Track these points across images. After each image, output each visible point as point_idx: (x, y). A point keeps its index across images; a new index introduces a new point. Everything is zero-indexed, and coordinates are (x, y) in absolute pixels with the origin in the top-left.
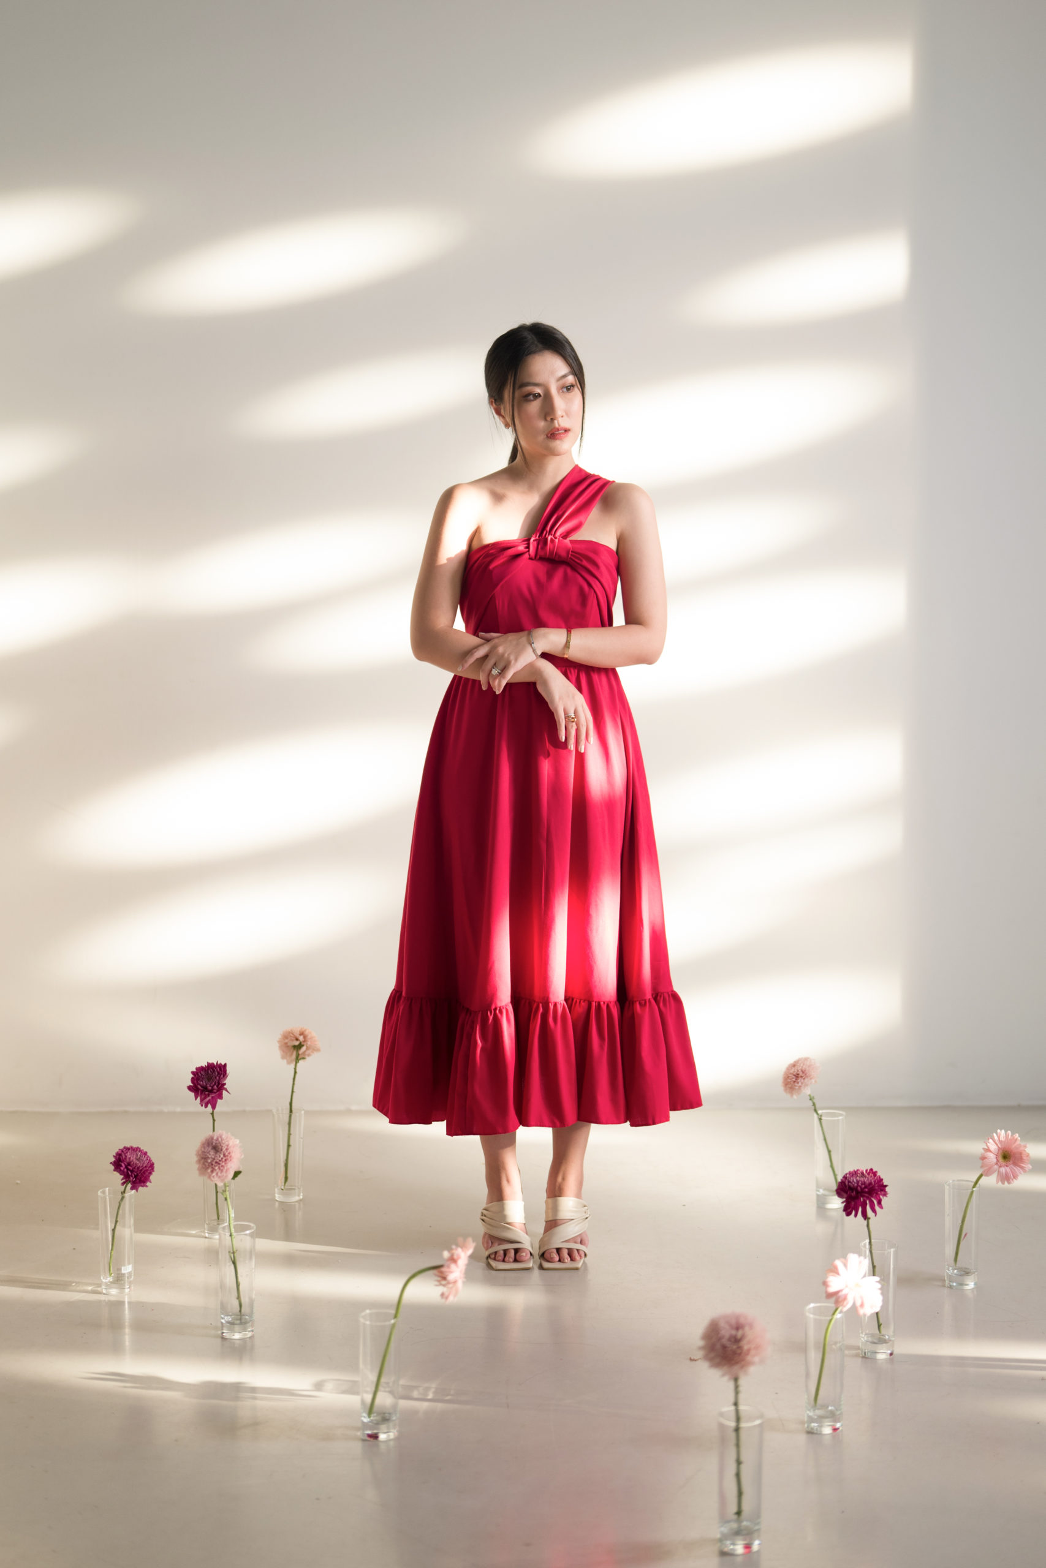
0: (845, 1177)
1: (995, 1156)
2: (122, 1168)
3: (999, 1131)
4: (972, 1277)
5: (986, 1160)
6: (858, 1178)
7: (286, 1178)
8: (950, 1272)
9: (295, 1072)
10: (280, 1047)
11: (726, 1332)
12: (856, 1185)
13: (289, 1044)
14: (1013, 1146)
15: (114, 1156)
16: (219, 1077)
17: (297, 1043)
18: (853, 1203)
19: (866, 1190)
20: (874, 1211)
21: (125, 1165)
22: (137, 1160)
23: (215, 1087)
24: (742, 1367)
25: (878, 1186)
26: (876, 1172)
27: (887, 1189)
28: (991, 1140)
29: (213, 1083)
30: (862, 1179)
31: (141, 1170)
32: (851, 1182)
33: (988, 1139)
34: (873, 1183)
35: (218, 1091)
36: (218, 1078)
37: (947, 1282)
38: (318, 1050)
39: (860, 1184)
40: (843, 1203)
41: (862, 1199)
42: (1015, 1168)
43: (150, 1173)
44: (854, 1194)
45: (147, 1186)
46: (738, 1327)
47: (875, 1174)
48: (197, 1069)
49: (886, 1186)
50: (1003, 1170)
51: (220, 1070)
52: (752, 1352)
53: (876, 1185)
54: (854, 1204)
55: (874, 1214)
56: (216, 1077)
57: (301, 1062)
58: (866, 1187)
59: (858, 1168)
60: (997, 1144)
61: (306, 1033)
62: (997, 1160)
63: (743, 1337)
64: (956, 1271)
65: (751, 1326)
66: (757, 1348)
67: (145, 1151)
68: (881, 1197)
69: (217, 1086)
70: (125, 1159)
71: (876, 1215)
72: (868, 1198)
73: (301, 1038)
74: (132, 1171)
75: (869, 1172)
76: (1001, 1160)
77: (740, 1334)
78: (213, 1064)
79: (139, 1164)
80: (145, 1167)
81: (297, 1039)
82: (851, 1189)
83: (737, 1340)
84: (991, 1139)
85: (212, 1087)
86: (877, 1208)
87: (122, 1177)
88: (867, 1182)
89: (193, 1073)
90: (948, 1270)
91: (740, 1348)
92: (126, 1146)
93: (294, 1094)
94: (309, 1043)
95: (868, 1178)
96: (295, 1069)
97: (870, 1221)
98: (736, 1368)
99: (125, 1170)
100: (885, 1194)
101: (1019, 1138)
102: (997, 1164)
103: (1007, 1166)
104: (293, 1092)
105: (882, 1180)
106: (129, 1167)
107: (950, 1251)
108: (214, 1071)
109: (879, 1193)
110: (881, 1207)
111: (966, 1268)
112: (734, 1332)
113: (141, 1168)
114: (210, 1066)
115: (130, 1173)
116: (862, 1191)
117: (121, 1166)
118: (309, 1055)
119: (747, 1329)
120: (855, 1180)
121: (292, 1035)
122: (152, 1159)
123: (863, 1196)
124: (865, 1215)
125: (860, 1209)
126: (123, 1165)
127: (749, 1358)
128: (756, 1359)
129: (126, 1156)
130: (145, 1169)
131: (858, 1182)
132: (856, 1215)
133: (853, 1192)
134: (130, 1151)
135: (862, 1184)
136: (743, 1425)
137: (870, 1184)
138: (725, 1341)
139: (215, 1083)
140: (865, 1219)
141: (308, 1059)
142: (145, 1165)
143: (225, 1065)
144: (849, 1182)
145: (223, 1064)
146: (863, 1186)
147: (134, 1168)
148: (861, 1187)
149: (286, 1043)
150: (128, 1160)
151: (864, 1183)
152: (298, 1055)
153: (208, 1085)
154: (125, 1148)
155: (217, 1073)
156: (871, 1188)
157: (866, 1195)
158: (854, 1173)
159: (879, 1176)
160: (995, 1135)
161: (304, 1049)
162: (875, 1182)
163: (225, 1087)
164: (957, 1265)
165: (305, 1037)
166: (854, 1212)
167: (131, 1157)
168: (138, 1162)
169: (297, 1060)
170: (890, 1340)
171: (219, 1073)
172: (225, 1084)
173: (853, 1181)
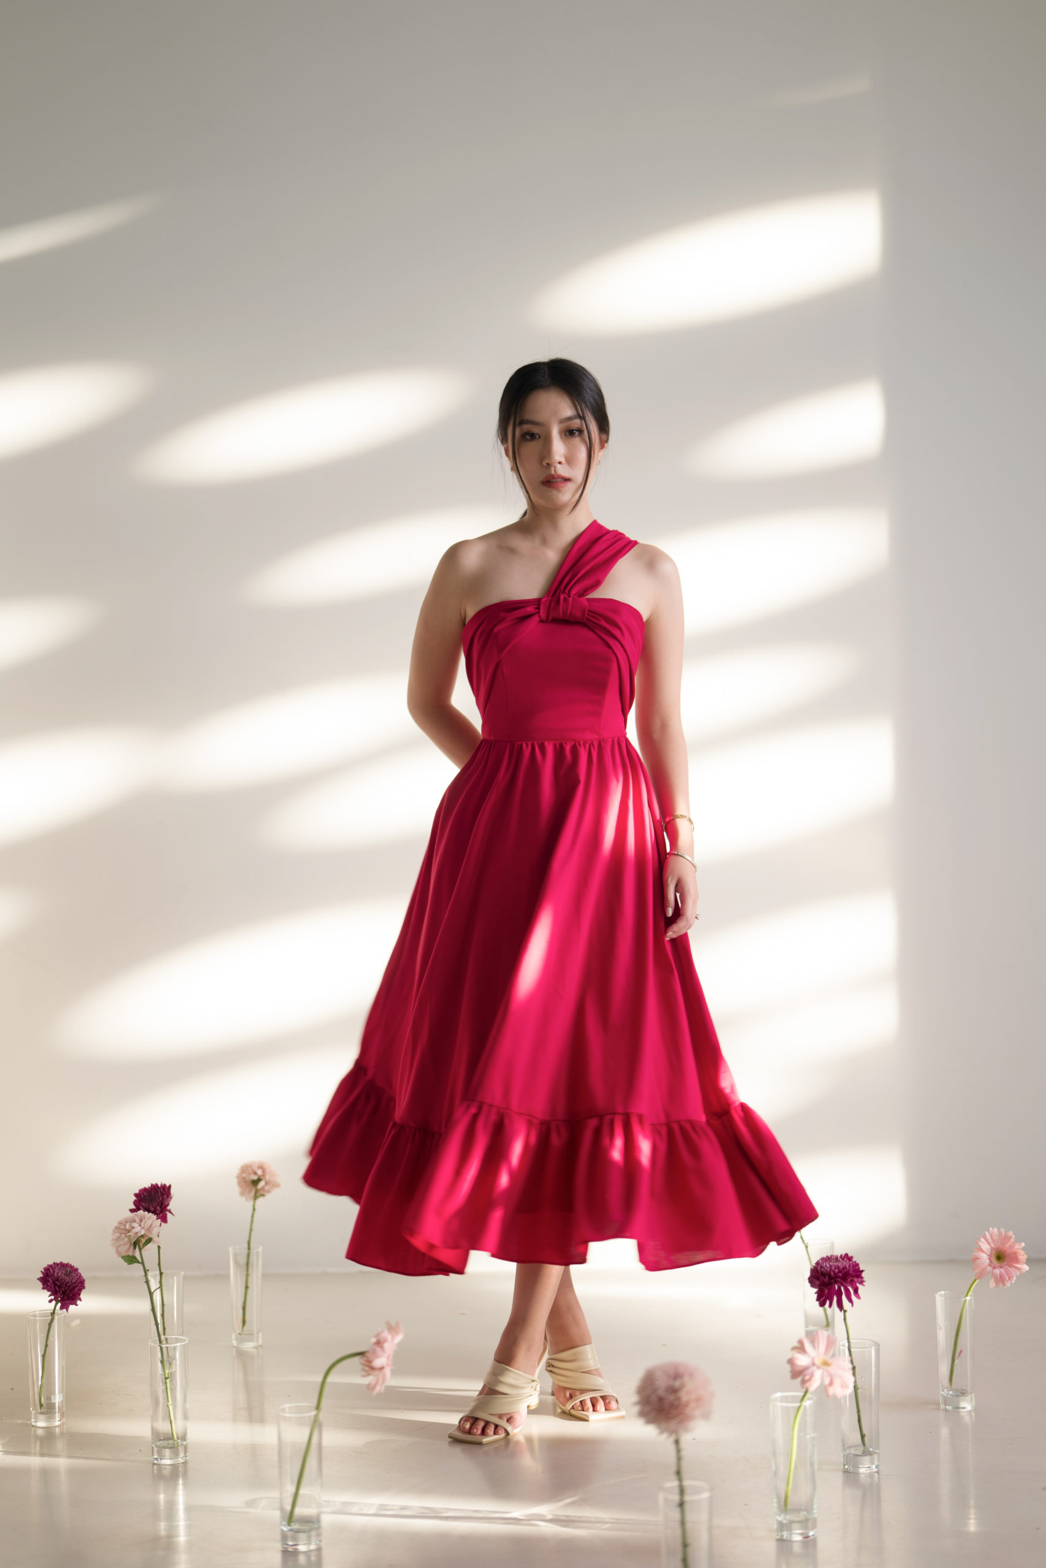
0: (817, 1263)
1: (988, 1257)
2: (49, 1284)
3: (991, 1229)
4: (968, 1398)
5: (978, 1261)
6: (831, 1264)
7: (244, 1322)
8: (945, 1393)
9: (254, 1209)
10: (239, 1183)
11: (662, 1383)
12: (829, 1269)
13: (247, 1179)
14: (1007, 1245)
15: (41, 1272)
16: (163, 1198)
17: (255, 1178)
18: (826, 1291)
19: (840, 1274)
20: (850, 1301)
21: (52, 1280)
22: (67, 1275)
23: (158, 1208)
24: (681, 1422)
25: (853, 1271)
26: (852, 1257)
27: (863, 1275)
28: (982, 1239)
29: (156, 1204)
30: (836, 1264)
31: (70, 1286)
32: (823, 1268)
33: (980, 1238)
34: (847, 1266)
35: (161, 1212)
36: (161, 1198)
37: (942, 1406)
38: (278, 1186)
39: (833, 1268)
40: (816, 1293)
41: (836, 1288)
42: (1010, 1269)
43: (80, 1290)
44: (826, 1280)
45: (77, 1305)
46: (677, 1376)
47: (850, 1259)
48: (140, 1191)
49: (862, 1271)
50: (997, 1271)
51: (164, 1190)
52: (692, 1405)
53: (851, 1270)
54: (828, 1292)
55: (850, 1304)
56: (159, 1198)
57: (260, 1201)
58: (839, 1272)
59: (831, 1254)
60: (989, 1244)
61: (265, 1166)
62: (991, 1261)
63: (682, 1386)
64: (951, 1392)
65: (691, 1376)
66: (698, 1400)
67: (76, 1267)
68: (858, 1285)
69: (160, 1207)
70: (53, 1274)
71: (852, 1306)
72: (842, 1285)
73: (260, 1172)
74: (60, 1287)
75: (844, 1257)
76: (995, 1261)
77: (677, 1384)
78: (157, 1184)
79: (67, 1279)
80: (75, 1283)
81: (255, 1173)
82: (823, 1274)
83: (674, 1391)
84: (983, 1237)
85: (155, 1208)
86: (853, 1297)
87: (50, 1293)
88: (841, 1267)
89: (136, 1195)
90: (943, 1391)
91: (678, 1399)
92: (56, 1262)
93: (253, 1233)
94: (268, 1177)
95: (842, 1264)
96: (254, 1206)
97: (847, 1314)
98: (673, 1424)
99: (53, 1285)
100: (862, 1283)
101: (1013, 1236)
102: (990, 1265)
103: (1001, 1267)
104: (251, 1230)
105: (858, 1265)
106: (57, 1283)
107: (944, 1369)
108: (158, 1192)
109: (856, 1280)
110: (858, 1297)
111: (963, 1390)
112: (671, 1382)
113: (68, 1285)
114: (154, 1188)
115: (57, 1289)
116: (836, 1276)
117: (49, 1281)
118: (269, 1191)
119: (686, 1379)
120: (828, 1265)
121: (250, 1169)
122: (82, 1275)
123: (836, 1282)
124: (840, 1305)
125: (835, 1298)
126: (50, 1279)
127: (688, 1411)
128: (697, 1412)
129: (54, 1271)
130: (74, 1285)
131: (831, 1266)
132: (830, 1306)
133: (825, 1277)
134: (59, 1266)
135: (835, 1268)
136: (687, 1498)
137: (845, 1268)
138: (661, 1392)
139: (158, 1205)
140: (841, 1311)
141: (268, 1196)
142: (73, 1281)
143: (170, 1186)
144: (821, 1267)
145: (168, 1185)
146: (837, 1271)
147: (62, 1284)
148: (834, 1272)
149: (244, 1178)
150: (56, 1274)
151: (838, 1267)
152: (257, 1191)
153: (151, 1207)
154: (54, 1263)
155: (160, 1194)
156: (846, 1272)
157: (839, 1280)
158: (827, 1259)
159: (855, 1262)
160: (987, 1233)
161: (261, 1184)
162: (850, 1266)
163: (168, 1208)
164: (953, 1386)
165: (264, 1171)
166: (828, 1302)
167: (59, 1273)
168: (66, 1277)
169: (255, 1198)
170: (875, 1453)
171: (162, 1194)
172: (168, 1205)
173: (826, 1266)
